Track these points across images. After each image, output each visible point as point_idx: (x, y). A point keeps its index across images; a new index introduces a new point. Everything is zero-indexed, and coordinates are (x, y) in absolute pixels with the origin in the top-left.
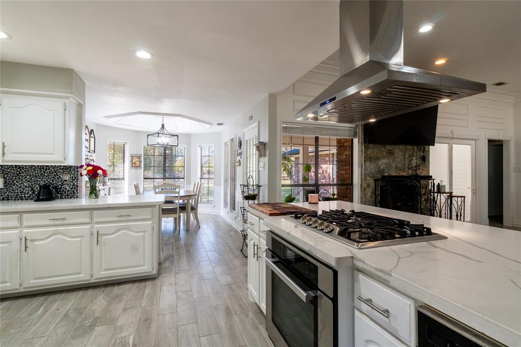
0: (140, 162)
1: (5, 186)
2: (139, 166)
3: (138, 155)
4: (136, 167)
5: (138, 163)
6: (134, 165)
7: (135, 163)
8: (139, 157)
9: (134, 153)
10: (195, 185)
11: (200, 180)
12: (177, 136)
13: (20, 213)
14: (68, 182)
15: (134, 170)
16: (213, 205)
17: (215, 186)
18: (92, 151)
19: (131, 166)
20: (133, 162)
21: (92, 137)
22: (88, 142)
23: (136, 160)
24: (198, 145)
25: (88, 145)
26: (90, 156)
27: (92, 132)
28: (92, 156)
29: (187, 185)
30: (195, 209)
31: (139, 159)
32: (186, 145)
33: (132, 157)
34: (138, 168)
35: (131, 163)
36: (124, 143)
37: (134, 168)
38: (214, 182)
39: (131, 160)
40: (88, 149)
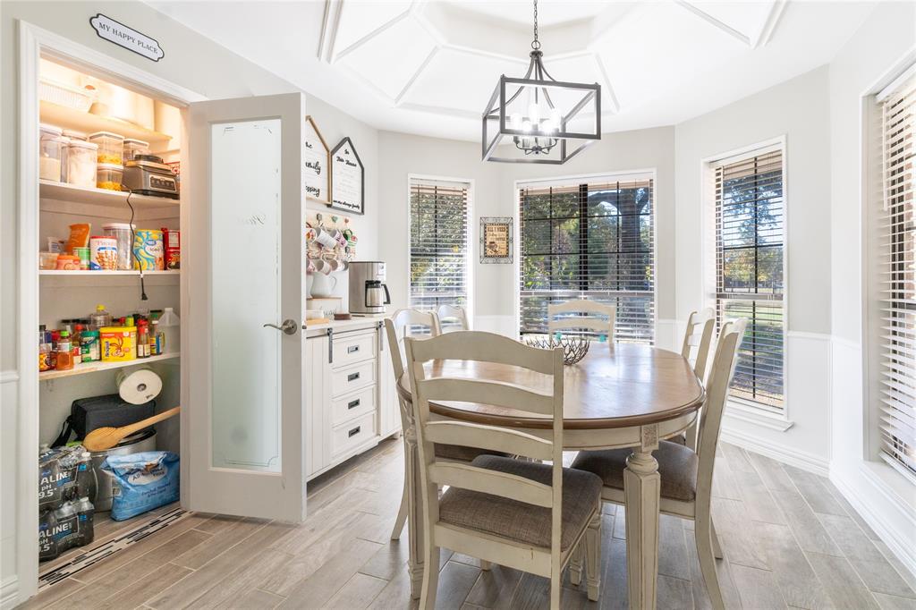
0: (509, 240)
2: (504, 252)
3: (502, 221)
4: (497, 257)
5: (501, 245)
6: (489, 253)
7: (492, 245)
8: (505, 227)
9: (491, 213)
10: (690, 327)
11: (714, 301)
15: (490, 268)
16: (782, 418)
17: (791, 333)
18: (349, 205)
19: (482, 254)
20: (488, 244)
21: (348, 163)
22: (319, 173)
23: (495, 235)
24: (703, 161)
25: (319, 181)
26: (334, 219)
27: (346, 146)
28: (346, 221)
29: (661, 321)
30: (695, 494)
31: (505, 233)
32: (654, 170)
33: (485, 226)
34: (503, 260)
35: (482, 245)
36: (465, 188)
37: (490, 260)
38: (784, 311)
39: (482, 236)
40: (318, 195)
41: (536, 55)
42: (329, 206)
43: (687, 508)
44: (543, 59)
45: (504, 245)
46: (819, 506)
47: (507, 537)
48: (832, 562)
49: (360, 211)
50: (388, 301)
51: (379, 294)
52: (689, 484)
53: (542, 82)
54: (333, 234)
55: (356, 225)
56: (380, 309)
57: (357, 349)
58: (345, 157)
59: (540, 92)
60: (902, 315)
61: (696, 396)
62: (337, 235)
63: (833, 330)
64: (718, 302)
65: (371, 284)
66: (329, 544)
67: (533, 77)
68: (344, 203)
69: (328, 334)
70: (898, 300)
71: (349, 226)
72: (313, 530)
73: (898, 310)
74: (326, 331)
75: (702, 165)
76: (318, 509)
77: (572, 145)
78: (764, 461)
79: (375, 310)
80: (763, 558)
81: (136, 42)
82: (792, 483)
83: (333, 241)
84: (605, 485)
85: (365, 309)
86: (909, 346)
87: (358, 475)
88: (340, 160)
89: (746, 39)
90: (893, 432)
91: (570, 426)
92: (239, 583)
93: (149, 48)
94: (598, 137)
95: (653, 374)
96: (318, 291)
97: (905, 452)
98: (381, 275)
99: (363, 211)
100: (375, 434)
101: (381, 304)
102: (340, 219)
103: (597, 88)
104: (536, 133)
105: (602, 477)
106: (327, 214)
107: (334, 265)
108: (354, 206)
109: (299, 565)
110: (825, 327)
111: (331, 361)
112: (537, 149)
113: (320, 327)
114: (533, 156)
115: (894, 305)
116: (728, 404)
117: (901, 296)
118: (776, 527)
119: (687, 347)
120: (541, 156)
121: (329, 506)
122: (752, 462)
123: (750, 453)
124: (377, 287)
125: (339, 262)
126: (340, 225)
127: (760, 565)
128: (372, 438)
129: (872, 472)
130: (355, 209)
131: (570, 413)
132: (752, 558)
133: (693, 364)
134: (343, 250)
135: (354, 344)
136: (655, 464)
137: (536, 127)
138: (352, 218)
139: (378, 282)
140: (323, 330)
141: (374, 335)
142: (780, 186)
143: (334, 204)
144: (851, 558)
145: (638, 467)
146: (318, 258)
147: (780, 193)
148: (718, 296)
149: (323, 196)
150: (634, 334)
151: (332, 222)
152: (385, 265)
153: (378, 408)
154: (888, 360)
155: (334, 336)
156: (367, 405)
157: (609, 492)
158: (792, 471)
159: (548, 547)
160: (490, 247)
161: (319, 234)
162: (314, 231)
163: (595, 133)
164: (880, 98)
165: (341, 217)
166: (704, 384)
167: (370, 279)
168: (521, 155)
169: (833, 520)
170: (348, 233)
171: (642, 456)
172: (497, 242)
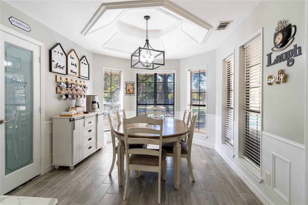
0: (134, 89)
2: (132, 92)
3: (132, 83)
4: (130, 94)
5: (131, 90)
6: (128, 92)
7: (129, 90)
8: (133, 85)
9: (128, 80)
10: (185, 113)
11: (190, 106)
15: (128, 97)
16: (205, 136)
17: (207, 115)
18: (85, 77)
19: (126, 93)
20: (127, 89)
21: (85, 64)
22: (76, 67)
23: (130, 87)
24: (187, 69)
25: (76, 70)
26: (81, 82)
27: (84, 58)
28: (84, 82)
29: (177, 112)
30: (187, 152)
31: (133, 86)
32: (175, 71)
33: (127, 84)
34: (132, 95)
35: (126, 90)
36: (120, 72)
37: (128, 95)
38: (206, 109)
39: (126, 87)
40: (76, 74)
41: (147, 41)
42: (79, 77)
43: (186, 155)
44: (149, 42)
45: (132, 90)
46: (213, 155)
47: (148, 165)
48: (215, 166)
49: (88, 79)
50: (99, 107)
51: (96, 105)
52: (186, 150)
53: (149, 49)
54: (81, 86)
55: (87, 83)
56: (96, 110)
57: (91, 122)
58: (84, 62)
59: (148, 52)
60: (229, 110)
61: (187, 130)
62: (82, 87)
63: (216, 113)
64: (191, 107)
65: (94, 102)
66: (90, 178)
67: (146, 47)
68: (84, 77)
69: (84, 118)
70: (228, 107)
71: (85, 84)
72: (84, 175)
73: (228, 109)
74: (83, 117)
75: (187, 70)
76: (83, 170)
77: (155, 66)
78: (201, 146)
79: (95, 110)
80: (201, 167)
81: (23, 26)
82: (207, 151)
83: (81, 89)
84: (168, 152)
85: (92, 110)
86: (230, 117)
87: (92, 161)
88: (82, 63)
89: (198, 42)
90: (227, 136)
91: (164, 137)
92: (66, 190)
93: (26, 28)
94: (164, 65)
95: (174, 125)
96: (77, 105)
97: (229, 141)
98: (97, 99)
99: (89, 79)
100: (95, 148)
101: (97, 108)
102: (82, 82)
103: (163, 52)
104: (147, 63)
105: (167, 151)
106: (79, 80)
107: (81, 96)
108: (86, 77)
109: (83, 184)
110: (214, 113)
111: (84, 126)
112: (147, 66)
113: (81, 116)
114: (146, 68)
115: (228, 108)
116: (194, 133)
117: (229, 106)
118: (204, 160)
119: (184, 119)
120: (148, 68)
121: (86, 169)
122: (198, 147)
123: (198, 145)
124: (96, 103)
125: (82, 95)
126: (82, 84)
127: (200, 168)
128: (95, 149)
129: (224, 146)
130: (87, 78)
131: (164, 134)
132: (198, 167)
133: (186, 123)
134: (83, 91)
135: (90, 121)
136: (180, 145)
137: (147, 61)
138: (86, 81)
139: (96, 102)
140: (82, 117)
141: (95, 118)
142: (205, 74)
143: (81, 77)
144: (219, 165)
145: (177, 146)
146: (76, 94)
147: (205, 76)
148: (191, 105)
149: (77, 75)
150: (169, 116)
151: (80, 83)
152: (98, 96)
153: (97, 140)
154: (226, 120)
155: (85, 119)
156: (93, 140)
157: (168, 154)
158: (207, 148)
159: (158, 165)
160: (128, 91)
161: (77, 87)
162: (76, 86)
163: (163, 64)
164: (226, 60)
165: (82, 81)
166: (189, 127)
167: (93, 101)
168: (143, 67)
169: (215, 158)
170: (85, 86)
171: (177, 143)
172: (130, 89)
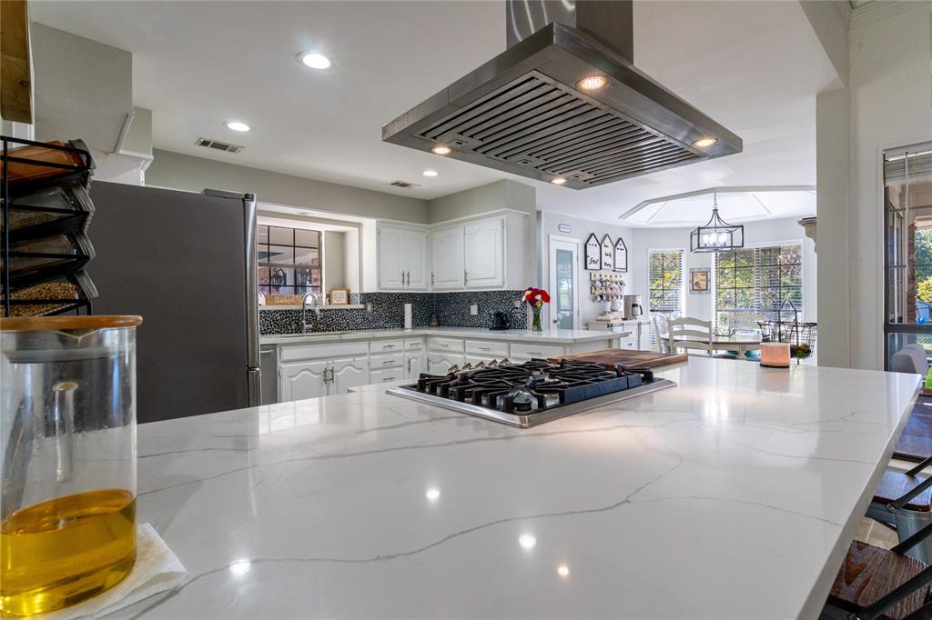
0: (708, 281)
1: (479, 313)
2: (705, 288)
3: (704, 270)
4: (700, 290)
5: (703, 283)
6: (695, 288)
7: (697, 284)
8: (707, 273)
9: (697, 266)
12: (742, 227)
13: (465, 338)
14: (519, 310)
15: (696, 296)
19: (691, 289)
20: (694, 283)
21: (621, 250)
22: (611, 257)
23: (699, 278)
25: (611, 261)
27: (620, 241)
28: (621, 277)
31: (705, 277)
33: (693, 273)
34: (704, 292)
35: (691, 284)
36: (680, 252)
37: (696, 292)
39: (691, 279)
40: (610, 267)
41: (715, 211)
45: (705, 283)
49: (625, 271)
50: (642, 313)
51: (638, 310)
54: (616, 283)
55: (624, 278)
56: (638, 317)
57: (631, 333)
58: (620, 247)
62: (619, 283)
68: (620, 269)
74: (622, 324)
79: (636, 317)
83: (617, 287)
85: (632, 316)
88: (618, 249)
96: (614, 308)
98: (639, 302)
99: (627, 271)
101: (639, 314)
106: (614, 274)
107: (618, 297)
108: (623, 269)
113: (620, 322)
124: (637, 307)
125: (619, 295)
126: (619, 279)
134: (620, 290)
138: (623, 274)
139: (637, 305)
141: (637, 327)
143: (616, 270)
146: (611, 294)
149: (612, 267)
151: (615, 278)
152: (640, 297)
155: (624, 327)
162: (611, 283)
165: (619, 275)
167: (634, 303)
170: (622, 282)
172: (700, 282)
